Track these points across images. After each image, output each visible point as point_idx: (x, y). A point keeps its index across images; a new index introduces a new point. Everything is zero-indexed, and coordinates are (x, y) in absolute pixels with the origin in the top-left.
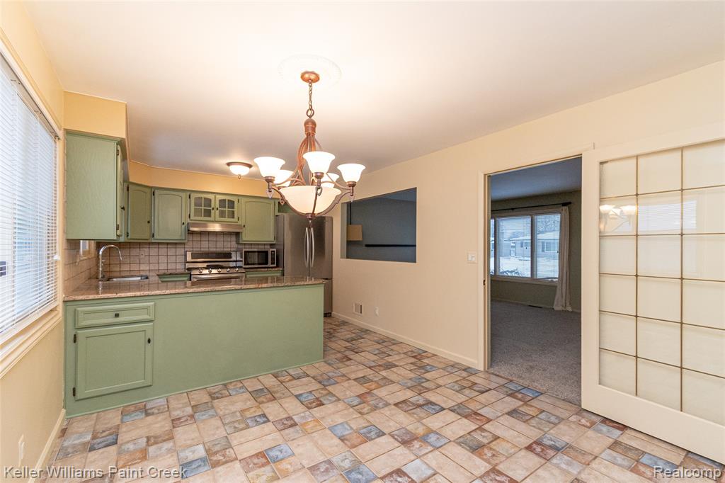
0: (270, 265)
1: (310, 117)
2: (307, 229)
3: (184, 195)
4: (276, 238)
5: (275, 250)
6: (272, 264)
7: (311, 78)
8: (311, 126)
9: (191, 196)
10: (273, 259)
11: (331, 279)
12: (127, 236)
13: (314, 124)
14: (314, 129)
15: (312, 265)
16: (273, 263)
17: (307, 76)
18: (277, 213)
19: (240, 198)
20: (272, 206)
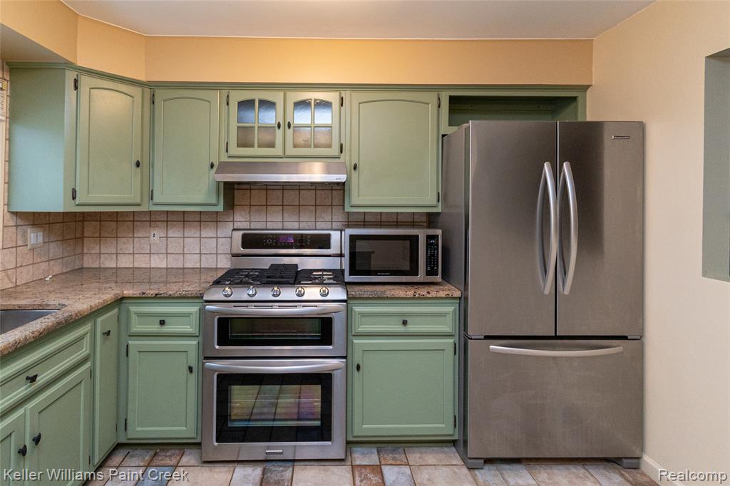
0: (421, 276)
2: (547, 167)
3: (216, 97)
4: (443, 196)
5: (439, 232)
6: (428, 273)
9: (231, 98)
10: (431, 260)
11: (640, 338)
12: (74, 198)
15: (566, 290)
16: (431, 271)
18: (445, 128)
19: (346, 95)
20: (432, 108)
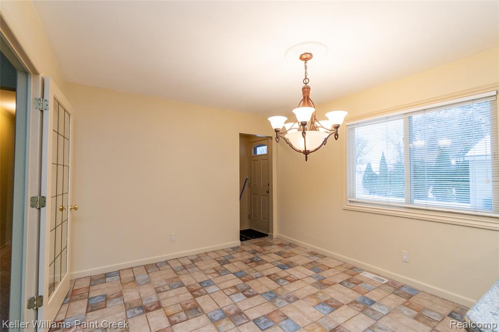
1: (306, 84)
7: (305, 58)
8: (306, 90)
13: (309, 88)
14: (309, 92)
17: (304, 57)
